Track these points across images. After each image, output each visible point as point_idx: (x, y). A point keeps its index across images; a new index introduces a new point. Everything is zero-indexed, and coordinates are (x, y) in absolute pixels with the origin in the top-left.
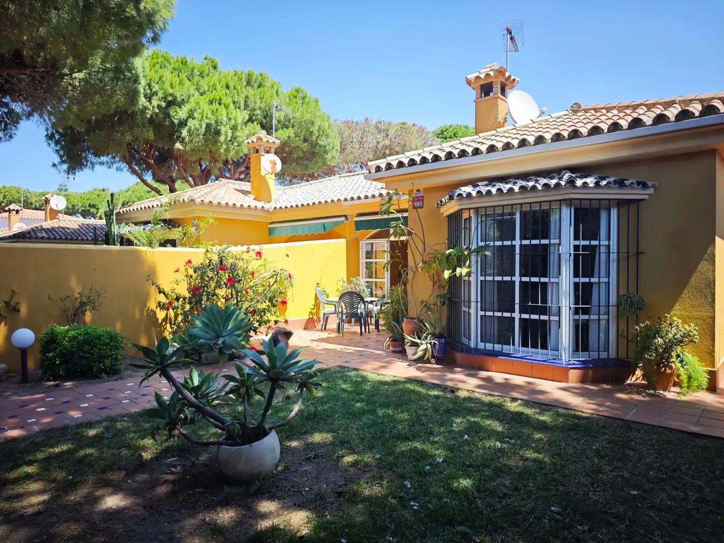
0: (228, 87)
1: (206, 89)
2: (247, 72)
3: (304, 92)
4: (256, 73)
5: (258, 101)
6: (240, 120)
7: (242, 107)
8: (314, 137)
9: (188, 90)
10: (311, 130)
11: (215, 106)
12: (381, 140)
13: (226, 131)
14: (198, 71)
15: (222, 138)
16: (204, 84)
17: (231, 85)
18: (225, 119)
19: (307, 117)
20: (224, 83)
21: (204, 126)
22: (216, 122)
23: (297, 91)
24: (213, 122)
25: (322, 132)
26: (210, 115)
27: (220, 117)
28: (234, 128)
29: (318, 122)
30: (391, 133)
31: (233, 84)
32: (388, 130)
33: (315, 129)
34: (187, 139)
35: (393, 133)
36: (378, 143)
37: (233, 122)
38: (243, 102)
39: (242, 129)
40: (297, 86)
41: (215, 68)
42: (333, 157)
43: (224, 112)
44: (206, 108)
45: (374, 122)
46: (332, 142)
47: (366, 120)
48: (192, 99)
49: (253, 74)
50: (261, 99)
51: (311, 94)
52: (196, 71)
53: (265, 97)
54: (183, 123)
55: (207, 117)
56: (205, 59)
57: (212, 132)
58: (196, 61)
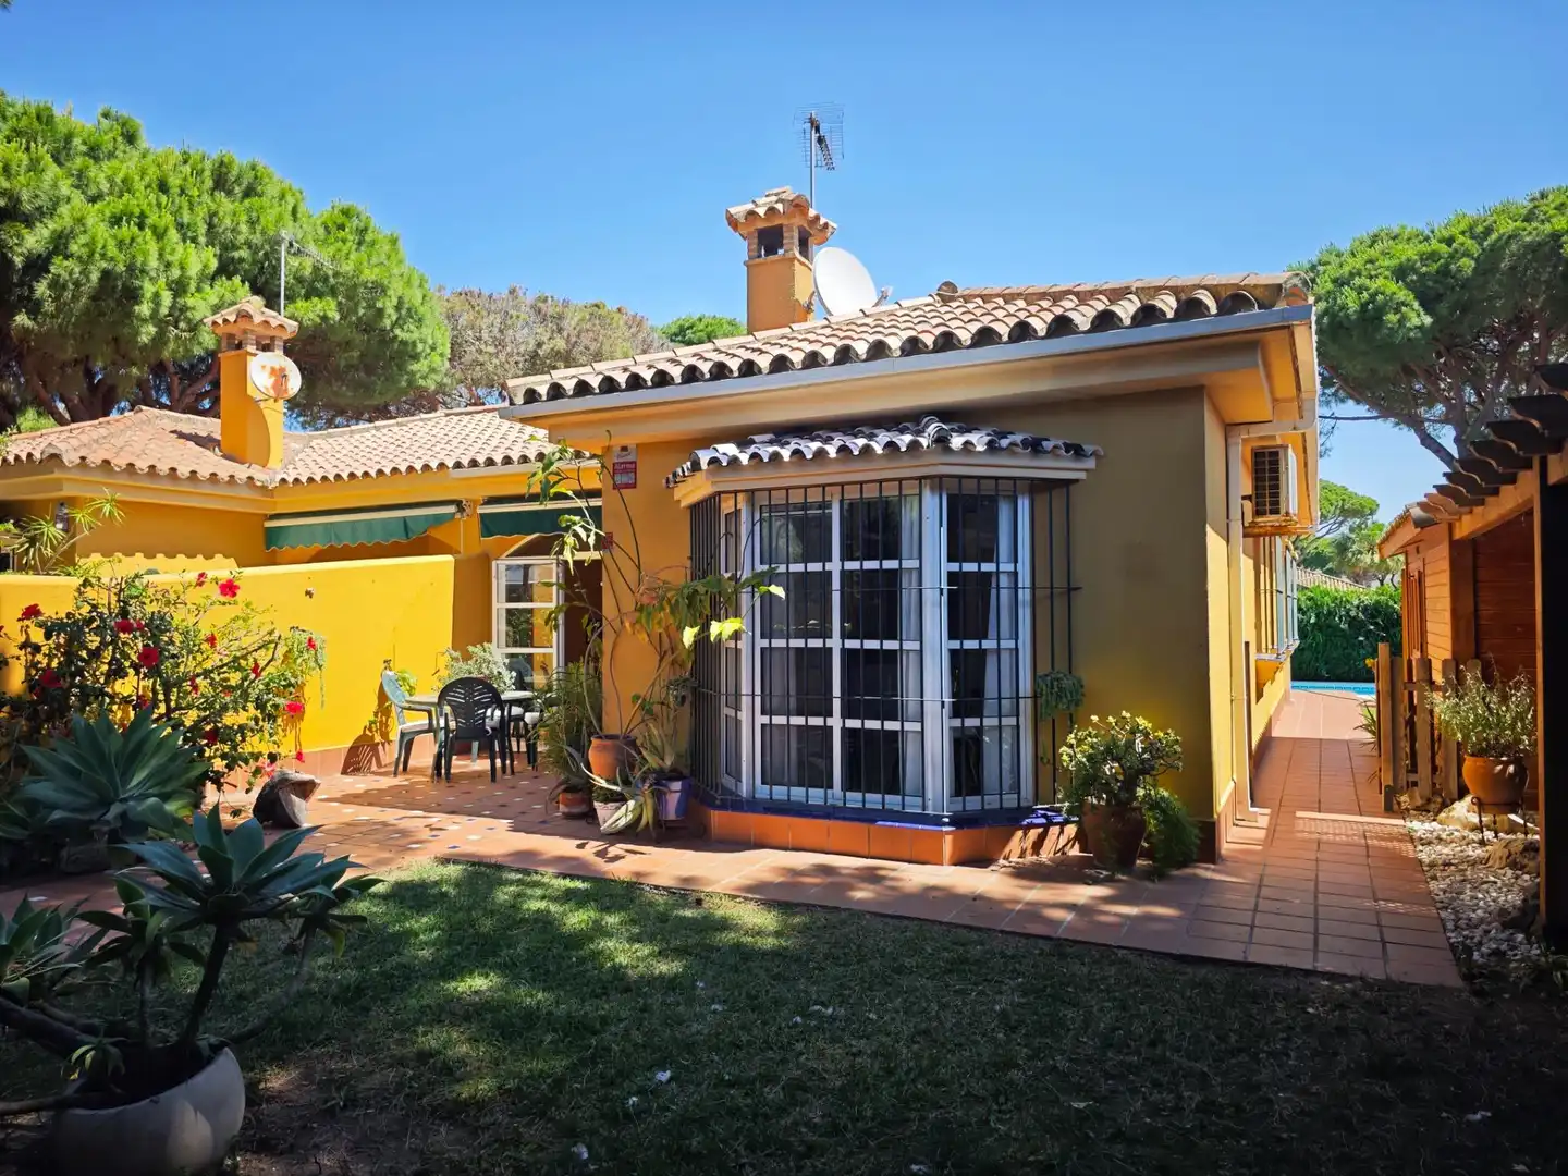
0: (163, 187)
1: (105, 187)
2: (215, 156)
3: (363, 218)
4: (240, 160)
5: (244, 228)
6: (194, 270)
7: (202, 239)
8: (387, 323)
9: (55, 186)
10: (379, 305)
11: (126, 231)
12: (545, 339)
13: (154, 293)
14: (84, 143)
15: (144, 309)
16: (100, 175)
17: (174, 182)
18: (153, 263)
19: (369, 275)
20: (153, 173)
21: (95, 277)
22: (131, 268)
23: (346, 213)
24: (121, 268)
25: (407, 313)
26: (112, 251)
27: (140, 259)
28: (179, 288)
29: (396, 289)
30: (570, 324)
31: (178, 182)
32: (560, 317)
33: (388, 305)
34: (49, 307)
35: (573, 324)
36: (539, 345)
37: (176, 273)
38: (202, 228)
39: (199, 290)
40: (345, 204)
41: (130, 138)
42: (431, 368)
43: (153, 248)
44: (103, 232)
45: (530, 298)
46: (431, 337)
47: (512, 292)
48: (64, 210)
49: (231, 163)
50: (252, 223)
51: (381, 228)
52: (77, 141)
53: (262, 219)
54: (38, 265)
55: (103, 256)
56: (106, 115)
57: (118, 292)
58: (79, 117)
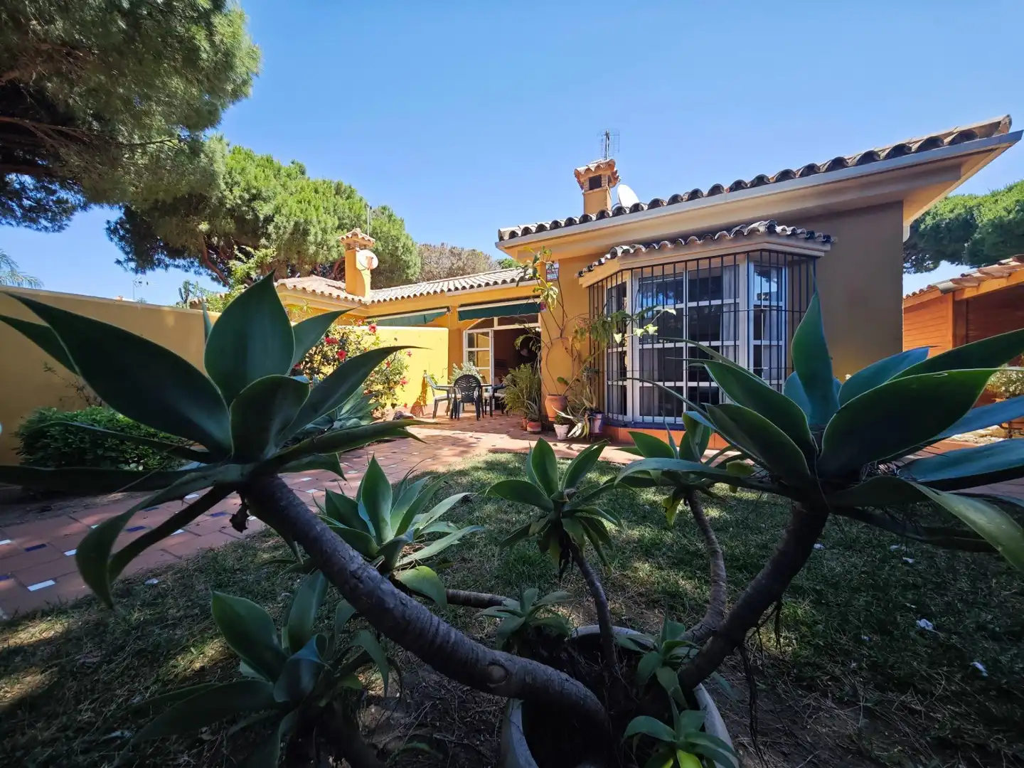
0: (316, 191)
1: (294, 190)
2: (336, 181)
3: (391, 211)
4: (345, 184)
5: (347, 211)
6: (330, 225)
7: (332, 214)
8: (399, 253)
9: (275, 188)
10: (397, 245)
11: (304, 206)
12: (455, 262)
13: (314, 233)
14: (285, 172)
15: (311, 238)
16: (292, 185)
17: (321, 190)
18: (315, 219)
19: (393, 233)
20: (312, 186)
21: (292, 223)
22: (306, 221)
23: (384, 208)
24: (302, 220)
25: (407, 250)
26: (298, 214)
27: (309, 217)
28: (324, 231)
29: (403, 239)
30: (464, 256)
31: (322, 190)
32: (460, 254)
33: (400, 245)
34: (274, 236)
35: (465, 256)
36: (453, 264)
37: (323, 225)
38: (332, 209)
39: (331, 233)
40: (383, 205)
41: (303, 173)
42: (414, 271)
43: (314, 213)
44: (295, 206)
45: (449, 248)
46: (414, 260)
47: (443, 244)
48: (279, 197)
49: (342, 184)
50: (350, 209)
51: (398, 215)
52: (282, 171)
53: (354, 207)
54: (269, 220)
55: (295, 215)
56: (293, 163)
57: (300, 232)
58: (286, 164)
